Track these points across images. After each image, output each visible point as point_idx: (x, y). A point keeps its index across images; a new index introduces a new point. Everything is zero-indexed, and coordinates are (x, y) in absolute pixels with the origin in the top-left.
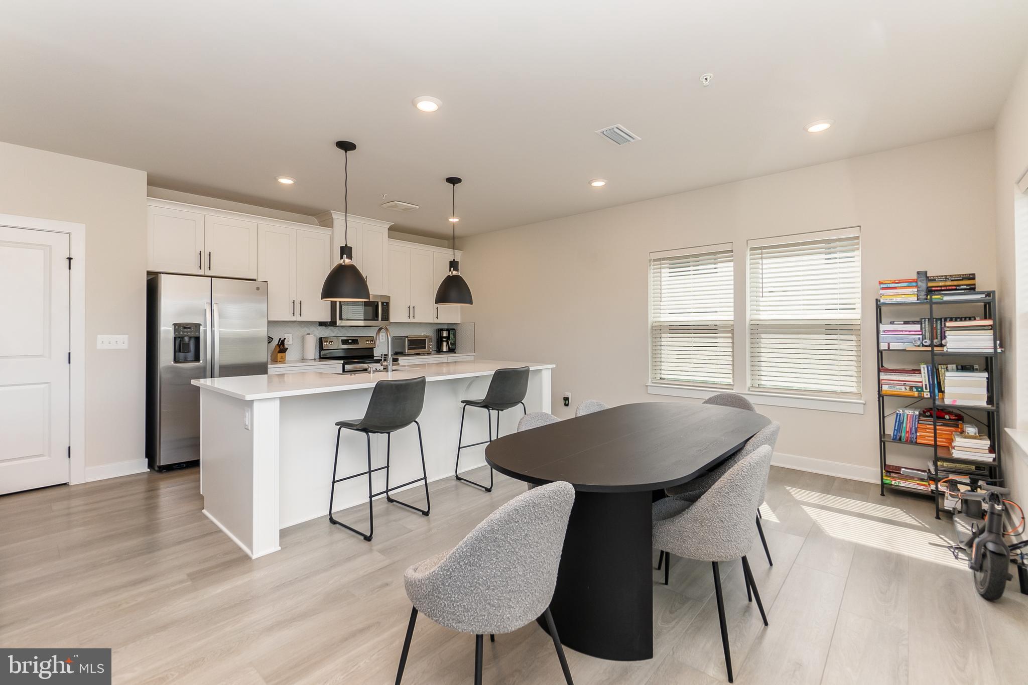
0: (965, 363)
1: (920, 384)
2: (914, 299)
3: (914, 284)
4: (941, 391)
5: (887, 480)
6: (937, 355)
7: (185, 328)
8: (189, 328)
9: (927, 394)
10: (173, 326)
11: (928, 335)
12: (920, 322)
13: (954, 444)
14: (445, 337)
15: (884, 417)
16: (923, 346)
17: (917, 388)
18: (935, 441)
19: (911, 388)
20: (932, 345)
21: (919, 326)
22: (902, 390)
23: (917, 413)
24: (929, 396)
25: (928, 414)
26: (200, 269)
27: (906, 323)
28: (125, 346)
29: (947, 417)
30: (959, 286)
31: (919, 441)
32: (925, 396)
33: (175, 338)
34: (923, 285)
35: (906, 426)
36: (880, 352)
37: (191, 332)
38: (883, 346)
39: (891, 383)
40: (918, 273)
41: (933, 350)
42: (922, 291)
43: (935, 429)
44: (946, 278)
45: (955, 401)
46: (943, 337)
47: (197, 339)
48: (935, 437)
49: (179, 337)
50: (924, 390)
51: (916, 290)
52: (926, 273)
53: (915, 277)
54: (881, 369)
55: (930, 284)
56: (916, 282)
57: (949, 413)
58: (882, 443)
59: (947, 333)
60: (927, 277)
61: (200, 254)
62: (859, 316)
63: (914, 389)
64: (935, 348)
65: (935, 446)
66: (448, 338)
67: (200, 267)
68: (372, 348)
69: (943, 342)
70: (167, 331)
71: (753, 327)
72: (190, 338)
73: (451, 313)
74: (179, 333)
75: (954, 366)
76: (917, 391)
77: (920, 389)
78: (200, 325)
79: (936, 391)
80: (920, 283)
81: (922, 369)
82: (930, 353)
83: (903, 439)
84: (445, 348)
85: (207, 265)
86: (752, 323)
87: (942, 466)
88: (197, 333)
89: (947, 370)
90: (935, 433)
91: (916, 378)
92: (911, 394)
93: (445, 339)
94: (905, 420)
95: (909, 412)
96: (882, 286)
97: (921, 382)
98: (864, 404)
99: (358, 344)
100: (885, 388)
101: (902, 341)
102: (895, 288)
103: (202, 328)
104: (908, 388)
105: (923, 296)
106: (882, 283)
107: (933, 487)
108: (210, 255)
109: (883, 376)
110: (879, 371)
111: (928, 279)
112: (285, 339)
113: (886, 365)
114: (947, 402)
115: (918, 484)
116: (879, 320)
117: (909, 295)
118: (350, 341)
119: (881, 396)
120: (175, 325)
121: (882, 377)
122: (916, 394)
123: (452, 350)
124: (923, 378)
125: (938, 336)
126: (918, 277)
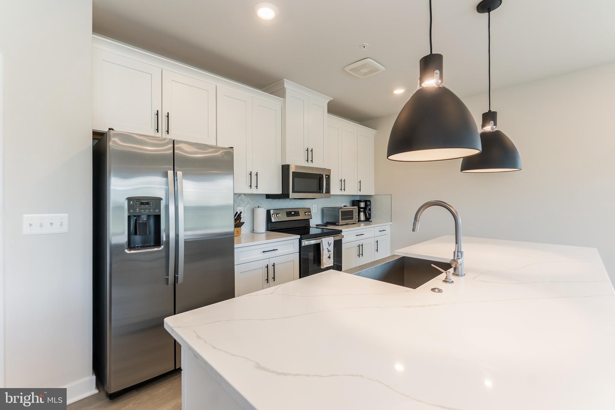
7: (142, 204)
8: (147, 203)
10: (127, 201)
14: (362, 208)
26: (158, 132)
28: (65, 229)
33: (129, 217)
37: (150, 209)
47: (157, 218)
49: (135, 216)
61: (157, 114)
66: (365, 209)
67: (158, 130)
68: (309, 219)
70: (119, 208)
72: (149, 216)
74: (135, 210)
78: (160, 199)
84: (362, 218)
85: (165, 128)
88: (157, 211)
93: (362, 210)
99: (299, 216)
103: (163, 203)
108: (168, 116)
112: (241, 213)
118: (293, 213)
120: (129, 199)
123: (368, 219)
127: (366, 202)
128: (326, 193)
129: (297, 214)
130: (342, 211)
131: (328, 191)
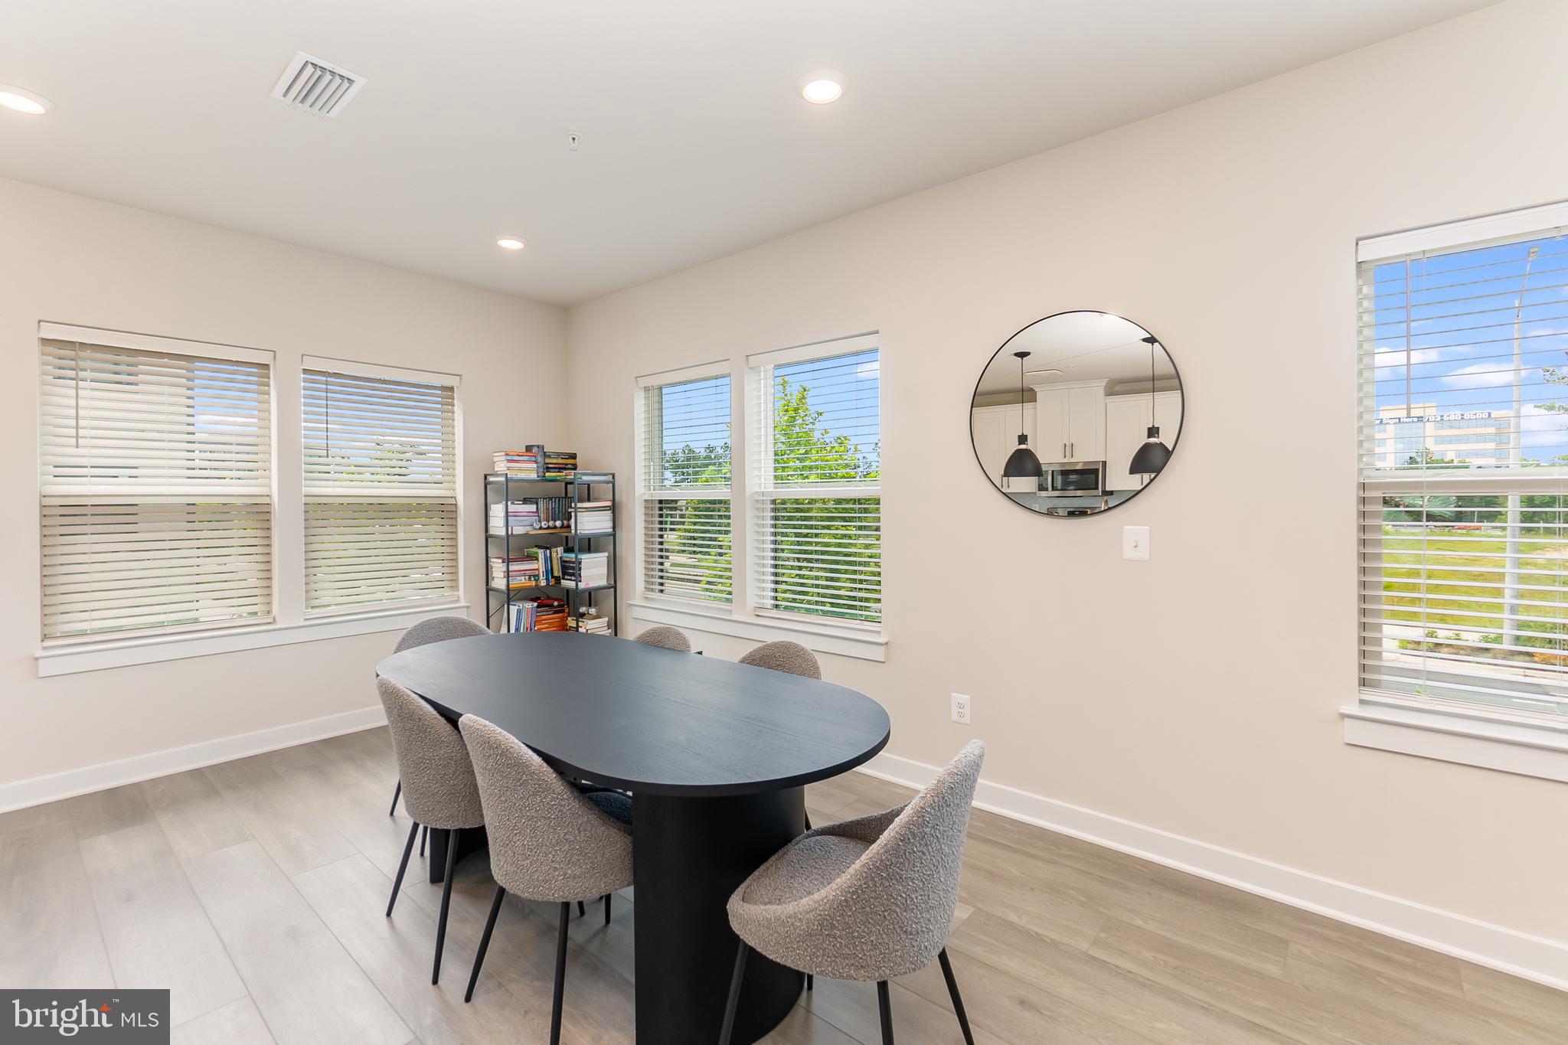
0: (593, 545)
1: (536, 572)
2: (534, 476)
3: (533, 458)
11: (546, 516)
12: (536, 501)
16: (540, 528)
17: (534, 576)
19: (530, 577)
21: (535, 506)
22: (520, 581)
23: (536, 605)
24: (544, 584)
29: (556, 603)
30: (566, 464)
32: (540, 584)
34: (541, 460)
35: (525, 621)
39: (514, 575)
40: (538, 447)
42: (540, 467)
44: (558, 454)
45: (587, 584)
50: (540, 577)
51: (535, 466)
52: (543, 447)
55: (547, 461)
56: (535, 457)
60: (545, 453)
76: (533, 580)
77: (537, 577)
79: (550, 577)
80: (537, 458)
81: (538, 554)
91: (533, 565)
92: (527, 584)
94: (525, 615)
95: (529, 605)
96: (509, 458)
97: (537, 569)
98: (468, 607)
101: (521, 524)
102: (520, 461)
104: (527, 578)
105: (541, 473)
106: (508, 455)
111: (545, 455)
117: (528, 471)
119: (489, 595)
122: (532, 583)
124: (538, 564)
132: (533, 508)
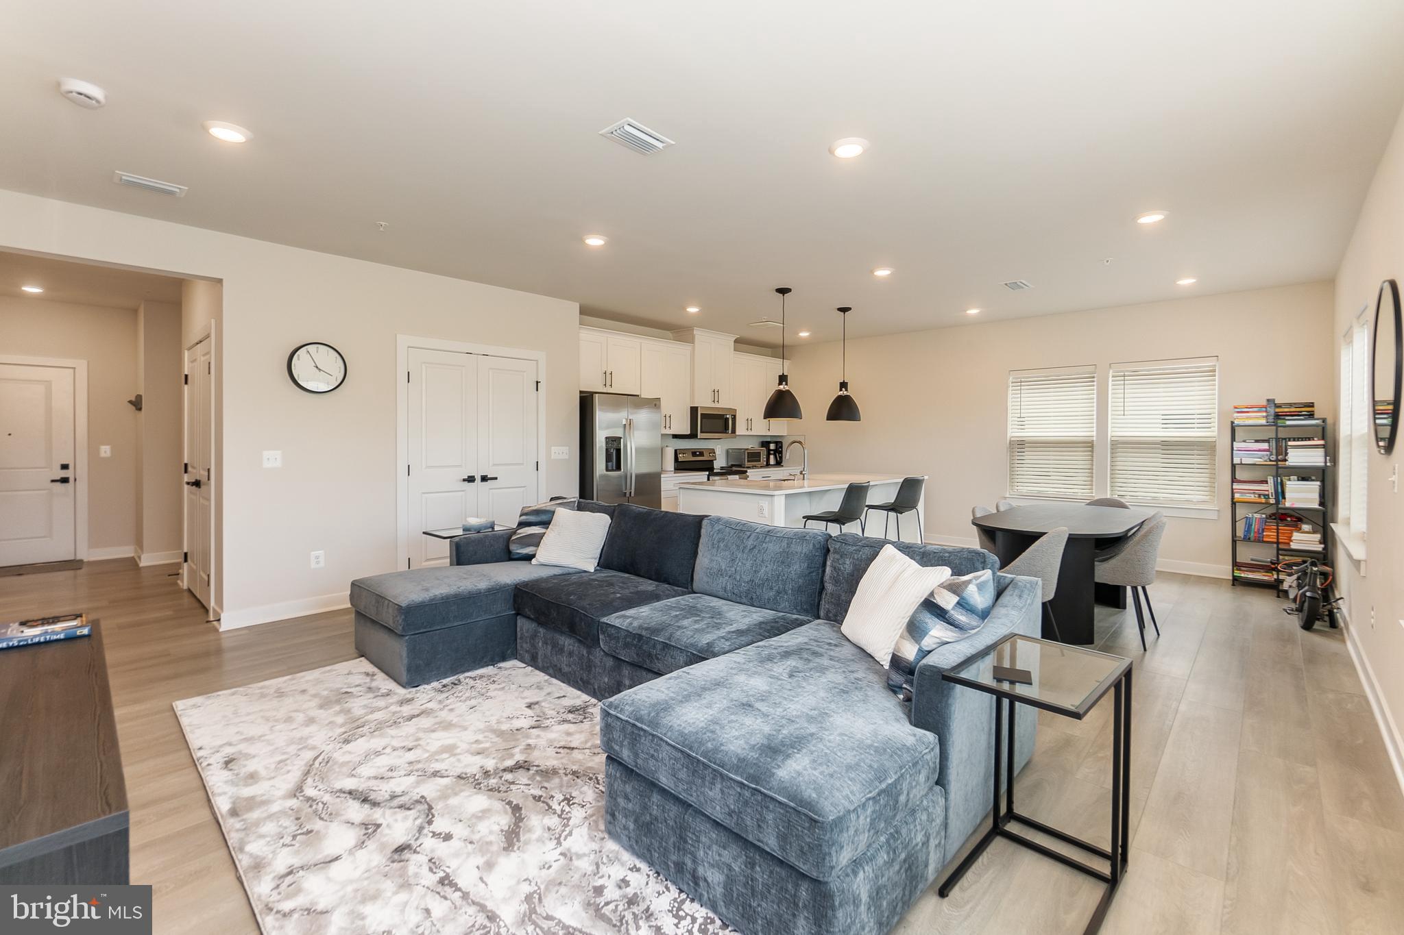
0: (1304, 474)
1: (1267, 493)
2: (1263, 422)
3: (1264, 409)
4: (1284, 498)
5: (1237, 573)
6: (1280, 468)
7: (612, 441)
8: (615, 441)
9: (1272, 501)
11: (1274, 451)
12: (1267, 441)
13: (1293, 538)
14: (772, 450)
15: (1236, 522)
16: (1271, 461)
17: (1264, 495)
18: (1278, 539)
19: (1260, 495)
20: (1277, 460)
21: (1267, 444)
22: (1252, 497)
23: (1264, 516)
24: (1274, 502)
25: (1274, 517)
27: (1257, 441)
28: (567, 457)
29: (1289, 519)
30: (1301, 412)
31: (1265, 539)
32: (1271, 502)
34: (1272, 410)
35: (1255, 527)
36: (1233, 466)
37: (615, 444)
38: (1236, 461)
39: (1243, 492)
40: (1268, 400)
41: (1277, 465)
42: (1271, 415)
43: (1278, 529)
44: (1290, 405)
45: (1293, 504)
46: (1286, 454)
47: (618, 451)
48: (1278, 536)
49: (610, 452)
50: (1271, 497)
51: (1265, 414)
52: (1274, 400)
53: (1265, 403)
54: (1234, 480)
55: (1277, 410)
56: (1266, 408)
57: (1291, 516)
58: (1234, 542)
59: (1289, 451)
60: (1275, 404)
61: (605, 373)
62: (1215, 434)
63: (1262, 497)
64: (1279, 463)
65: (1278, 543)
66: (775, 450)
67: (605, 385)
68: (712, 461)
69: (1287, 458)
71: (1113, 443)
72: (615, 449)
73: (779, 427)
75: (1296, 477)
76: (1265, 498)
77: (1267, 496)
78: (621, 438)
79: (1281, 498)
80: (1268, 409)
81: (1269, 480)
82: (1275, 467)
83: (1252, 539)
84: (772, 461)
85: (610, 383)
86: (1113, 439)
87: (1283, 559)
88: (620, 446)
89: (1289, 480)
90: (1278, 533)
91: (1264, 487)
92: (1259, 500)
93: (772, 452)
94: (1254, 523)
95: (1257, 516)
96: (1237, 410)
97: (1268, 490)
98: (1218, 511)
99: (704, 455)
100: (1237, 496)
101: (1251, 456)
102: (1248, 412)
103: (622, 441)
104: (1256, 496)
105: (1271, 419)
106: (1236, 408)
107: (1275, 576)
108: (611, 374)
109: (1236, 486)
110: (1233, 482)
111: (1276, 406)
113: (1238, 476)
114: (1288, 504)
115: (1264, 575)
116: (1233, 439)
117: (1259, 419)
118: (698, 453)
119: (1234, 504)
120: (606, 438)
121: (1234, 487)
122: (1263, 500)
123: (779, 463)
124: (1269, 487)
125: (1282, 452)
126: (1268, 404)
127: (776, 443)
128: (732, 433)
129: (701, 454)
130: (748, 453)
131: (734, 431)
132: (1265, 446)
